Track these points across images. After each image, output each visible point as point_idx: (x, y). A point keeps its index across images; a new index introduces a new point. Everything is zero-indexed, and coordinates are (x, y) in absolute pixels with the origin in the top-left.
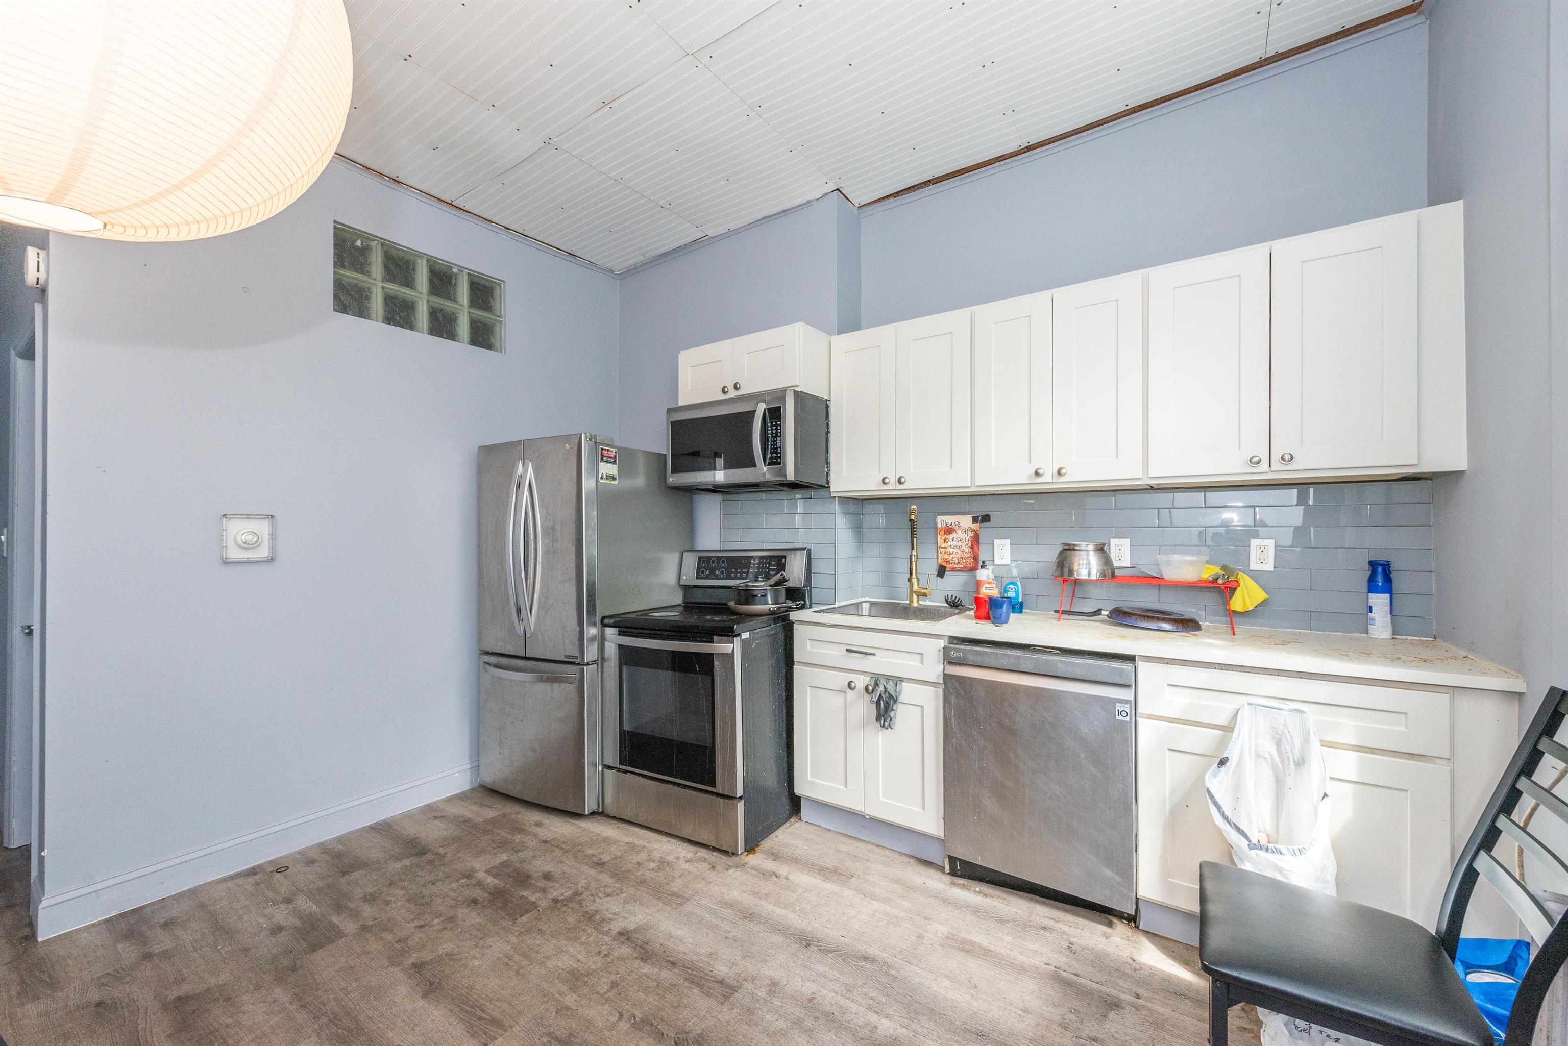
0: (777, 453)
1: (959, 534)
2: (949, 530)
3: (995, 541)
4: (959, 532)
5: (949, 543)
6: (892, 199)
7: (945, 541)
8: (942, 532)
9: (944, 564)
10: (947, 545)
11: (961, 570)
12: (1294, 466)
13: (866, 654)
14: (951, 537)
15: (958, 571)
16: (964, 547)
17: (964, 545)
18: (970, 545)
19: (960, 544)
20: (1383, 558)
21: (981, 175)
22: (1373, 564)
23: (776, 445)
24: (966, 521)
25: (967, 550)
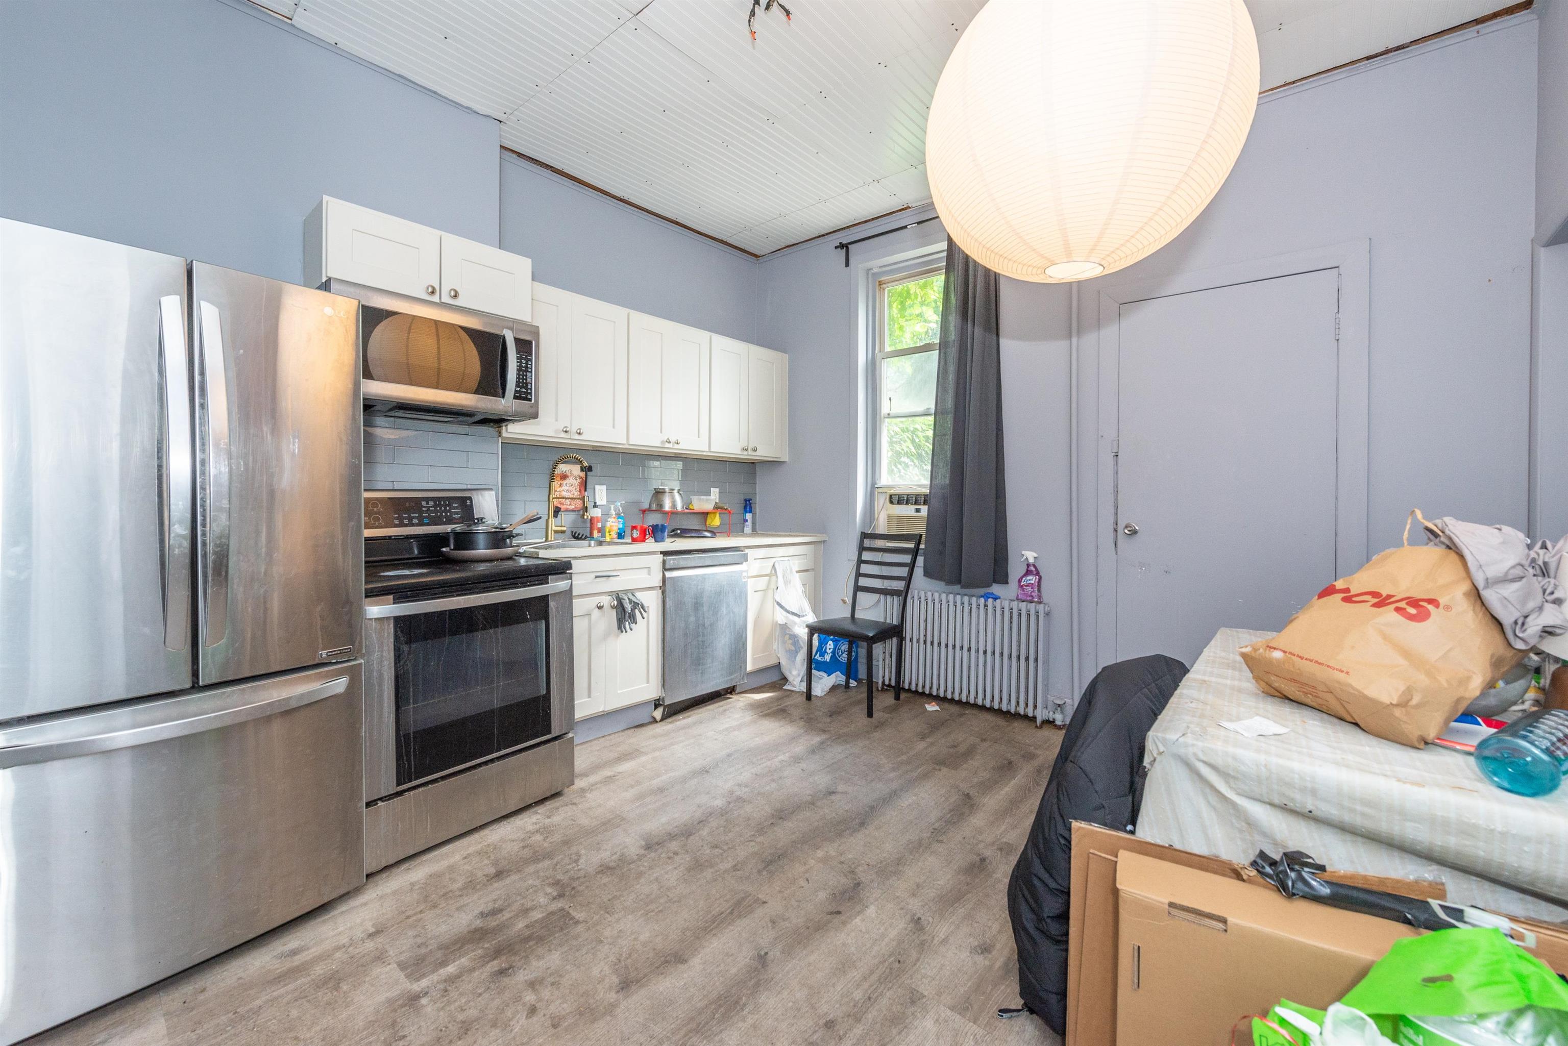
0: (527, 389)
1: (571, 480)
2: (564, 477)
3: (596, 486)
4: (571, 478)
5: (563, 488)
6: (515, 156)
7: (561, 485)
8: (558, 478)
9: (559, 505)
10: (561, 489)
11: (573, 511)
12: (757, 453)
13: (609, 576)
14: (564, 482)
15: (570, 511)
16: (574, 491)
17: (574, 489)
18: (578, 489)
19: (571, 488)
20: (748, 498)
21: (587, 193)
22: (746, 500)
23: (526, 380)
24: (576, 470)
25: (576, 493)
